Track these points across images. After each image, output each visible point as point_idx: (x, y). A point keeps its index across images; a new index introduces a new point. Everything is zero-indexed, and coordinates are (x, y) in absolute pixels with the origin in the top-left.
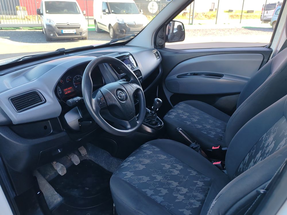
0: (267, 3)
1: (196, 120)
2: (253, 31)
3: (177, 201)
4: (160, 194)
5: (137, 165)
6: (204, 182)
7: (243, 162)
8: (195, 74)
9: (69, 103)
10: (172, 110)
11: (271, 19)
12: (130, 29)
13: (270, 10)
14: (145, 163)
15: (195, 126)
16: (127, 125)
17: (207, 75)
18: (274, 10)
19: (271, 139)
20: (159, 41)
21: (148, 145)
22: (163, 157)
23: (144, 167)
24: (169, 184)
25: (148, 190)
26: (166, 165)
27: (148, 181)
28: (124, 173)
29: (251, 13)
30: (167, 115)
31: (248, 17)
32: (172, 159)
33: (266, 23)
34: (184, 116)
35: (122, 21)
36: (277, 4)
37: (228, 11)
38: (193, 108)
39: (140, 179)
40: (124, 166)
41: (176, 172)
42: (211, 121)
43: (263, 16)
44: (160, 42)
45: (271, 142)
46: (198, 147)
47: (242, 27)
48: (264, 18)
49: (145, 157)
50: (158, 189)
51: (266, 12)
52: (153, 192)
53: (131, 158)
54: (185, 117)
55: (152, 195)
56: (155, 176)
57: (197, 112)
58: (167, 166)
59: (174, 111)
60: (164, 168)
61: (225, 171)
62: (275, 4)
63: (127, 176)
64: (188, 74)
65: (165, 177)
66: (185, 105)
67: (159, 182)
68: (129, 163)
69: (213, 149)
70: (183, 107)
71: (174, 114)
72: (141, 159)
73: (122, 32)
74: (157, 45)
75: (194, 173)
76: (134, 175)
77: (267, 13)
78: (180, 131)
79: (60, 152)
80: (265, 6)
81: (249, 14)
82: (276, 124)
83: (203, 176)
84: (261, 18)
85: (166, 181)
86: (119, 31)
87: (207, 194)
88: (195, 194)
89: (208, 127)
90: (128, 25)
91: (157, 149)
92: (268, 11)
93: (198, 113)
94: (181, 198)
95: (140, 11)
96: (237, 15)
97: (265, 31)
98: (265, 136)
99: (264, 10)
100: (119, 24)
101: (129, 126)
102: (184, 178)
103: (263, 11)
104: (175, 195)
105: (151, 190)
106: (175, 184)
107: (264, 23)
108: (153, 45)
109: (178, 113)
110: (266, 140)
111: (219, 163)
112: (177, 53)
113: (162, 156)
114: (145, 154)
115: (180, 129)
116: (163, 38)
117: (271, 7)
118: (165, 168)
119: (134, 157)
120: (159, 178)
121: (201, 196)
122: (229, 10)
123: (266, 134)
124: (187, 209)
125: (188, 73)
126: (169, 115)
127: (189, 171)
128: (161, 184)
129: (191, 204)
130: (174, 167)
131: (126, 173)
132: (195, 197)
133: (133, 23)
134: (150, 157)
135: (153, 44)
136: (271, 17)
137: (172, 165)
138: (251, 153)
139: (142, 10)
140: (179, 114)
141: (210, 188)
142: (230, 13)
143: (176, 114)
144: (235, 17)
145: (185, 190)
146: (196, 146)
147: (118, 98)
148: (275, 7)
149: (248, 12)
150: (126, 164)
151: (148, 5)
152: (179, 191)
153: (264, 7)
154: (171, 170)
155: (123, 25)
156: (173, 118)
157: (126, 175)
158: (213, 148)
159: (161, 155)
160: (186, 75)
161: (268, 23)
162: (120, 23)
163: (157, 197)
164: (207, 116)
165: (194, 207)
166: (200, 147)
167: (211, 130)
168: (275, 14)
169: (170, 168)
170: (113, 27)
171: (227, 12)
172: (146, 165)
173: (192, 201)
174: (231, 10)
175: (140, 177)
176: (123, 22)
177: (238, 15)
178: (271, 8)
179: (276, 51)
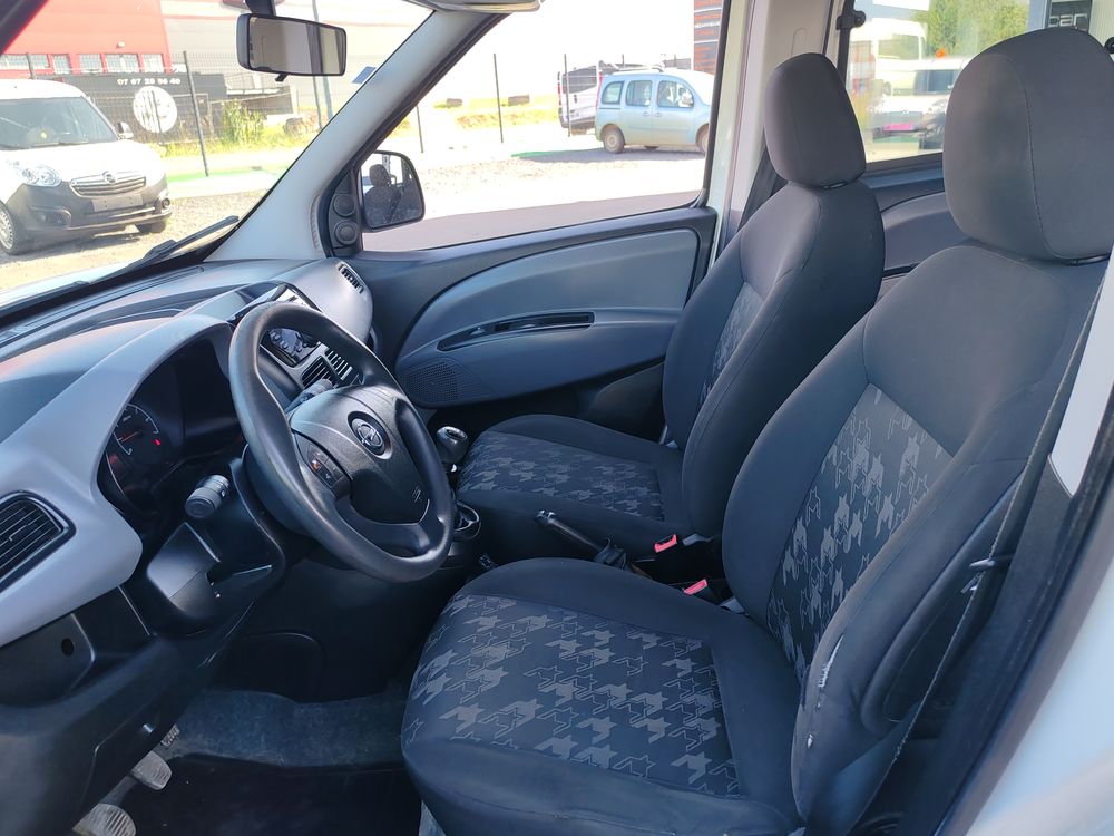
0: (570, 70)
1: (565, 478)
2: (550, 164)
3: (652, 739)
4: (595, 740)
5: (476, 676)
6: (692, 655)
7: (792, 549)
8: (500, 328)
9: (201, 504)
10: (474, 463)
11: (594, 117)
12: (91, 203)
13: (582, 89)
14: (497, 661)
15: (570, 496)
16: (416, 538)
17: (541, 325)
18: (594, 90)
19: (861, 455)
20: (341, 228)
21: (468, 600)
22: (540, 622)
23: (500, 673)
24: (604, 698)
25: (552, 741)
26: (563, 644)
27: (538, 712)
28: (446, 716)
29: (522, 103)
30: (468, 485)
31: (515, 120)
32: (568, 618)
33: (580, 133)
34: (523, 474)
35: (47, 176)
36: (598, 71)
37: (445, 103)
38: (534, 442)
39: (511, 716)
40: (431, 697)
41: (604, 656)
42: (608, 470)
43: (565, 110)
44: (346, 230)
45: (867, 463)
46: (618, 558)
47: (513, 156)
48: (571, 119)
49: (484, 640)
50: (581, 725)
51: (571, 96)
52: (572, 740)
53: (441, 661)
54: (529, 476)
55: (573, 752)
56: (551, 688)
57: (555, 451)
58: (569, 647)
59: (484, 466)
60: (561, 655)
61: (731, 604)
62: (592, 70)
63: (463, 721)
64: (475, 333)
65: (582, 683)
66: (505, 439)
67: (573, 702)
68: (444, 679)
69: (657, 551)
70: (502, 445)
71: (491, 475)
72: (477, 653)
73: (55, 218)
74: (335, 244)
75: (651, 641)
76: (482, 710)
77: (576, 100)
78: (551, 521)
79: (150, 730)
80: (565, 80)
81: (517, 109)
82: (854, 411)
83: (680, 640)
84: (562, 120)
85: (590, 691)
86: (44, 218)
87: (717, 687)
88: (688, 700)
89: (609, 488)
90: (81, 189)
91: (507, 604)
92: (578, 94)
93: (558, 454)
94: (658, 727)
95: (121, 130)
96: (479, 114)
97: (590, 161)
98: (835, 455)
99: (565, 91)
100: (34, 189)
101: (424, 541)
102: (634, 664)
103: (564, 96)
104: (638, 725)
105: (561, 736)
106: (620, 692)
107: (574, 134)
108: (321, 248)
109: (498, 469)
110: (845, 464)
111: (701, 585)
112: (415, 264)
113: (534, 619)
114: (479, 630)
115: (551, 513)
116: (352, 218)
117: (581, 80)
118: (566, 653)
119: (450, 654)
120: (566, 690)
121: (705, 700)
122: (449, 100)
123: (834, 448)
124: (694, 753)
125: (476, 329)
126: (475, 481)
127: (634, 637)
128: (583, 708)
129: (695, 733)
130: (589, 642)
131: (457, 715)
132: (692, 708)
133: (101, 178)
134: (499, 635)
135: (319, 242)
136: (590, 112)
137: (579, 639)
138: (808, 516)
139: (125, 126)
140: (504, 471)
141: (714, 666)
142: (452, 109)
143: (495, 473)
144: (476, 122)
145: (656, 701)
146: (616, 555)
147: (365, 444)
148: (594, 80)
149: (514, 101)
150: (435, 687)
151: (130, 102)
152: (640, 707)
153: (561, 81)
154: (585, 653)
155: (58, 193)
156: (494, 488)
157: (455, 720)
158: (659, 548)
159: (529, 618)
160: (468, 335)
161: (585, 133)
162: (40, 184)
163: (591, 750)
164: (588, 457)
165: (706, 738)
166: (625, 555)
167: (622, 496)
168: (603, 102)
169: (578, 650)
170: (11, 206)
171: (444, 106)
172: (505, 664)
173: (692, 724)
174: (455, 97)
175: (506, 709)
176: (51, 178)
177: (482, 116)
178: (584, 85)
179: (729, 213)
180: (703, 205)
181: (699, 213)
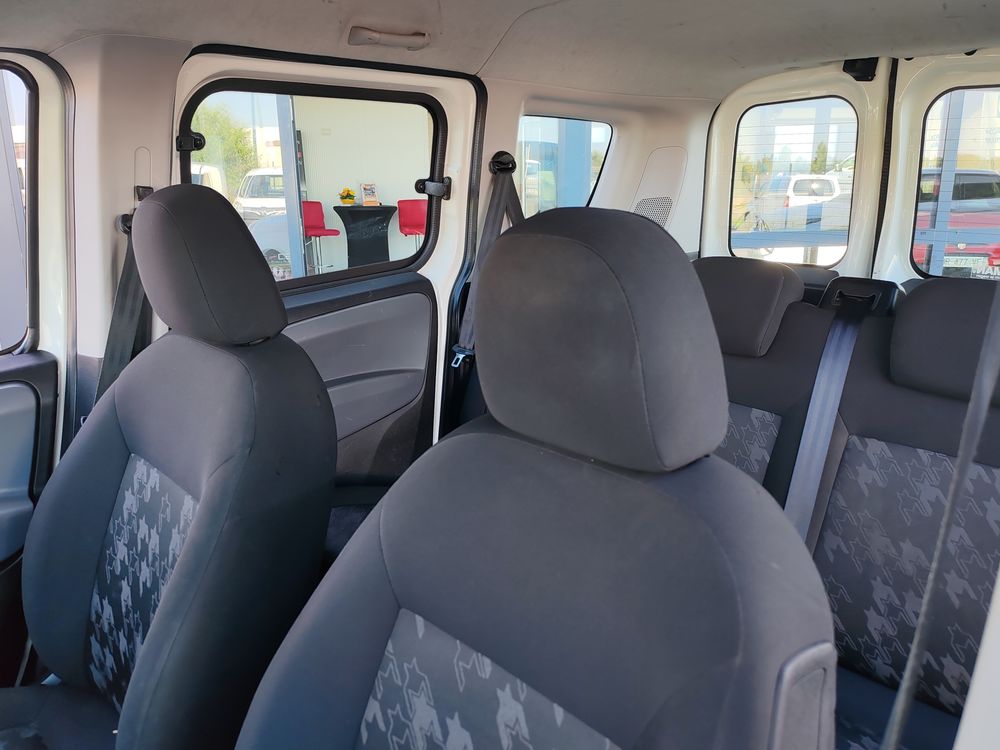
19: (423, 714)
45: (437, 726)
98: (380, 715)
110: (399, 728)
179: (76, 360)
180: (33, 349)
181: (28, 361)
